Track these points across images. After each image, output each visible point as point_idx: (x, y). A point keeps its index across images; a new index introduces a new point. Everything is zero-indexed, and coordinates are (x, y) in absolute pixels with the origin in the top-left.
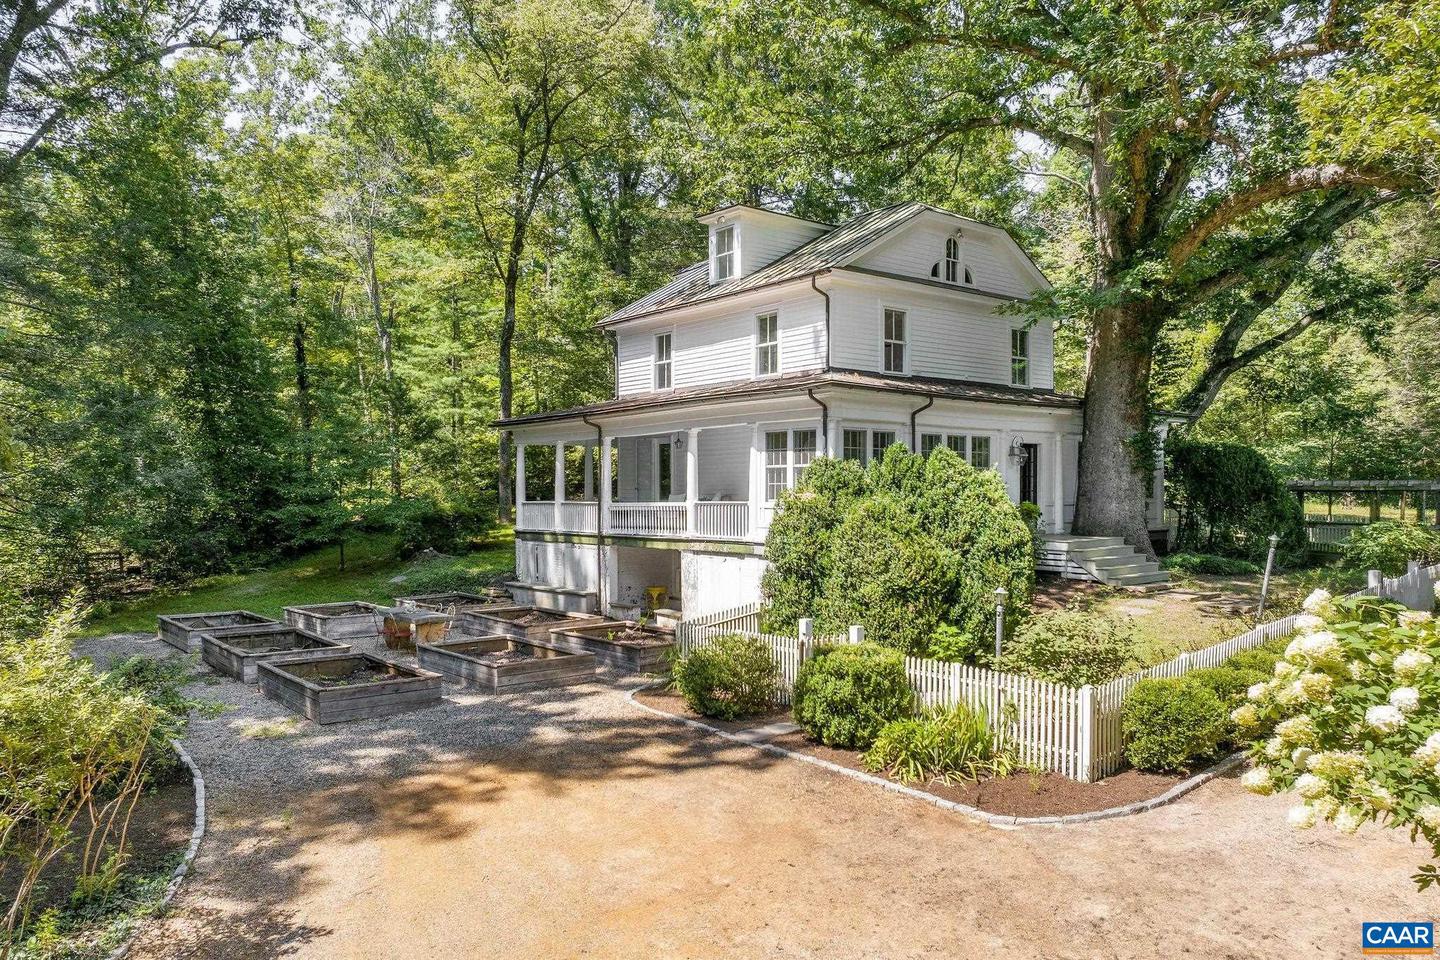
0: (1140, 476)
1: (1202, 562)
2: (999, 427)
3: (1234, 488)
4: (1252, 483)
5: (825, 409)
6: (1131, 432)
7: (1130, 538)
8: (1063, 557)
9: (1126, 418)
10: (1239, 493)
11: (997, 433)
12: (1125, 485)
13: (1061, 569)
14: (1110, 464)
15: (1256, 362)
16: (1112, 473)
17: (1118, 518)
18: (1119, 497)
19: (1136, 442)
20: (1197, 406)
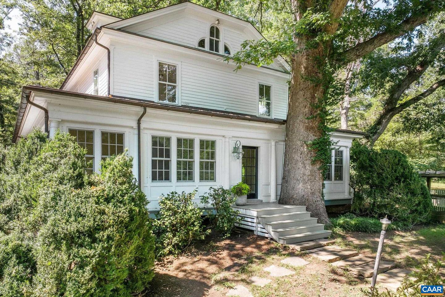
0: (318, 167)
1: (356, 224)
2: (223, 133)
3: (384, 175)
4: (395, 171)
5: (46, 111)
6: (312, 138)
7: (311, 207)
8: (255, 221)
9: (308, 128)
10: (387, 178)
11: (221, 138)
12: (308, 172)
13: (254, 229)
14: (299, 159)
15: (408, 108)
16: (300, 165)
17: (303, 193)
18: (304, 180)
19: (314, 144)
20: (376, 133)
